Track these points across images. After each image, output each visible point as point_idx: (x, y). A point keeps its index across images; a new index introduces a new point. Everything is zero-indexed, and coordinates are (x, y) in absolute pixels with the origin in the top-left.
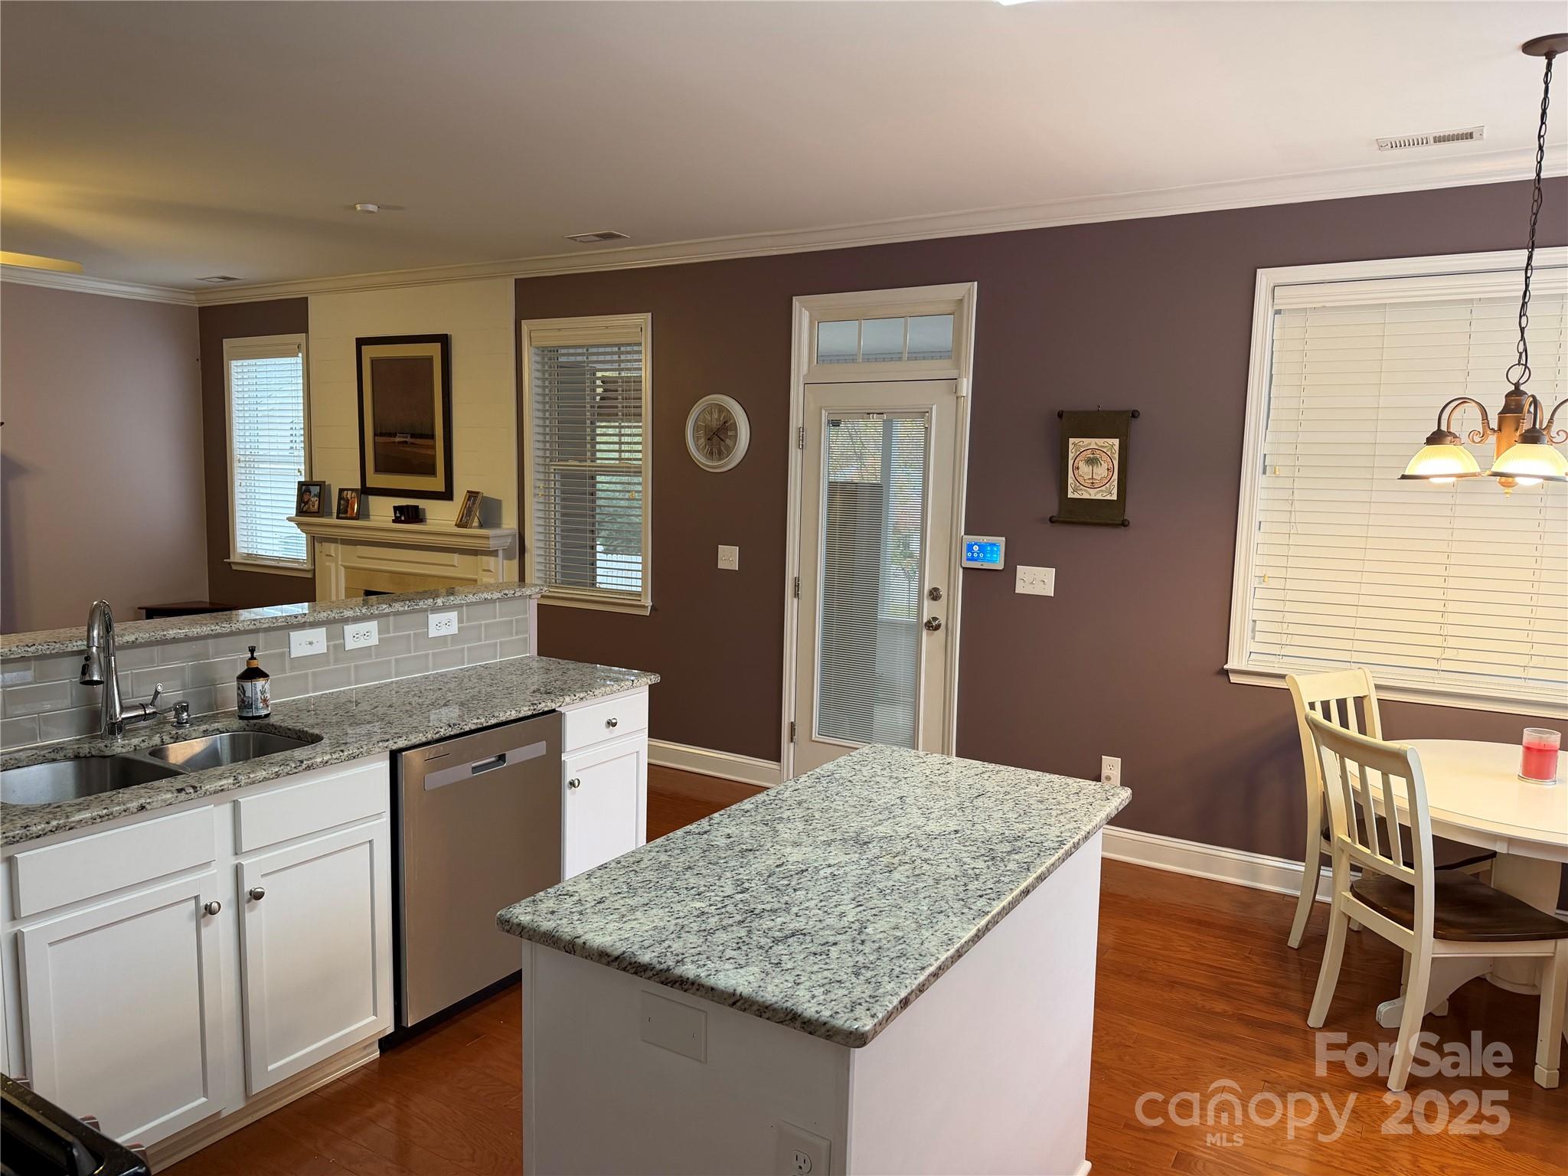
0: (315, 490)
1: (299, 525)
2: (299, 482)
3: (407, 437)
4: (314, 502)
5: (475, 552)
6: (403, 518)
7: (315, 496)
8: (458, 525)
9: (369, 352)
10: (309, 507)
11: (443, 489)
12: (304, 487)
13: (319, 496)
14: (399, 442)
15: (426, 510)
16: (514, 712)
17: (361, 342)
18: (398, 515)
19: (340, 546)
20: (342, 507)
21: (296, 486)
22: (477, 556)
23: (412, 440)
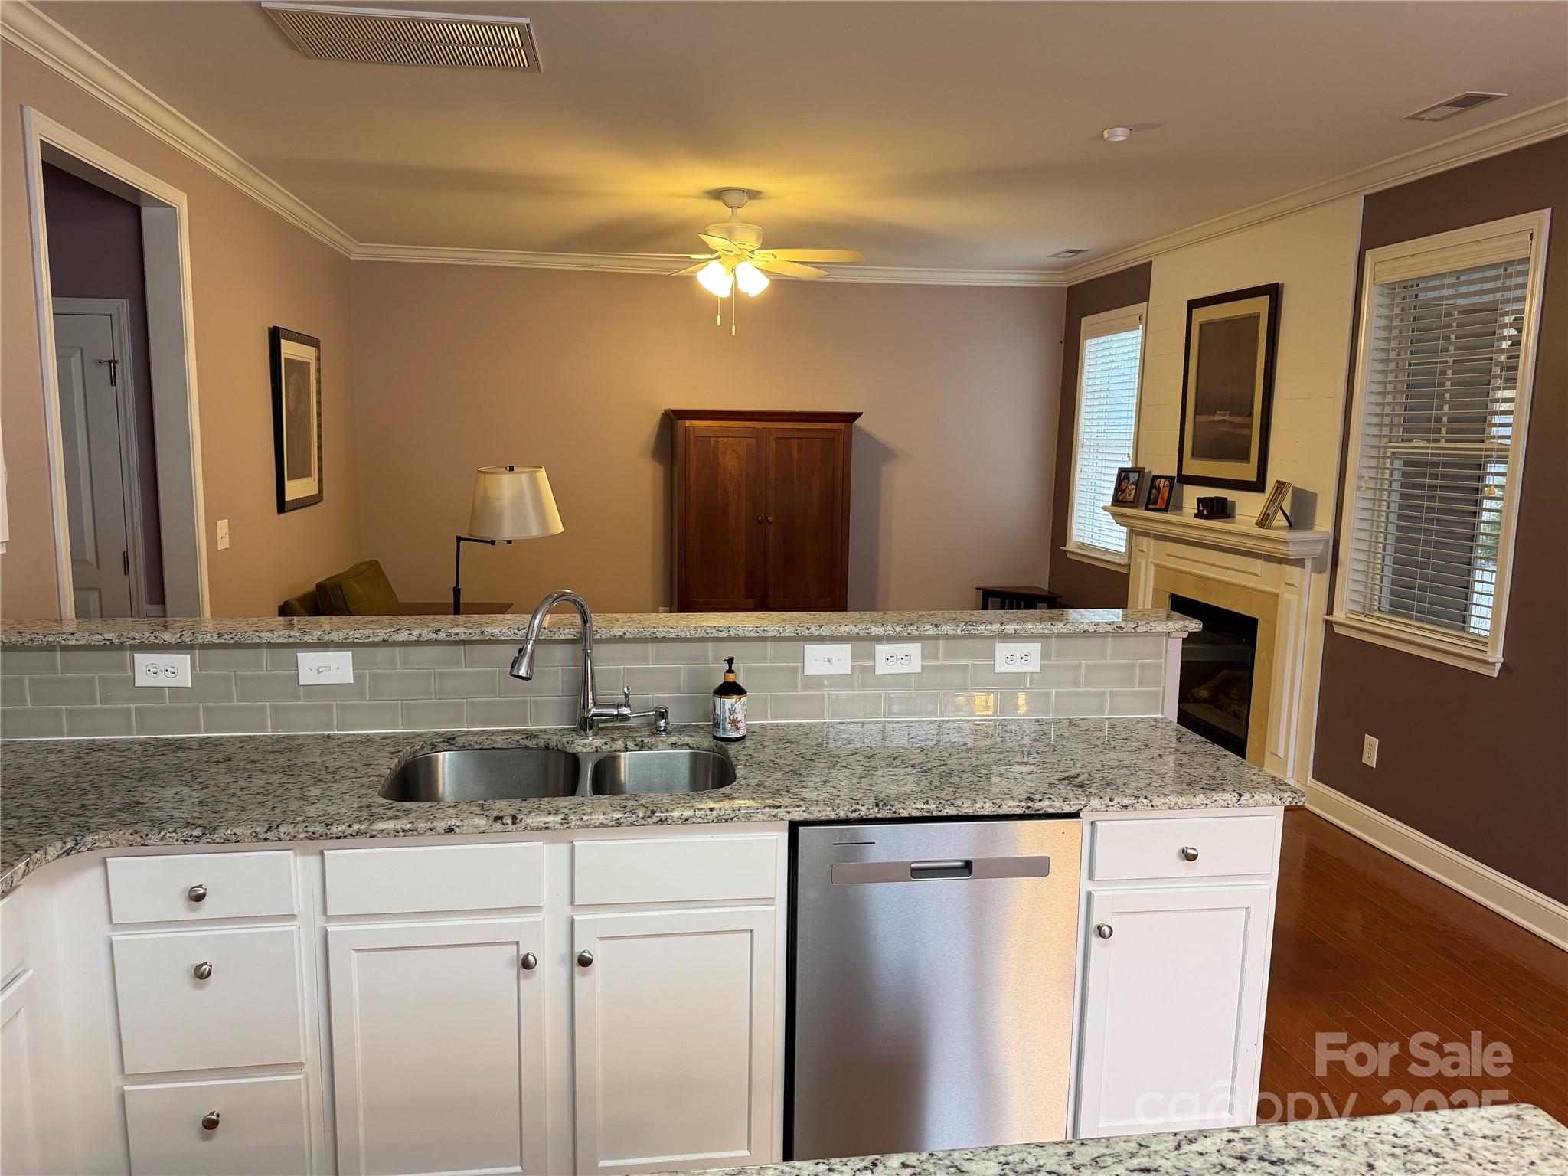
0: (1134, 477)
1: (1114, 515)
2: (1119, 468)
3: (1226, 415)
4: (1130, 491)
5: (1280, 560)
6: (1205, 513)
7: (1133, 483)
8: (1258, 525)
9: (1201, 315)
10: (1125, 497)
11: (1254, 479)
12: (1124, 474)
13: (1136, 484)
14: (1218, 422)
15: (1237, 504)
16: (989, 805)
17: (1193, 305)
18: (1201, 508)
19: (1153, 541)
20: (1152, 497)
21: (1116, 472)
22: (1281, 564)
23: (1230, 418)
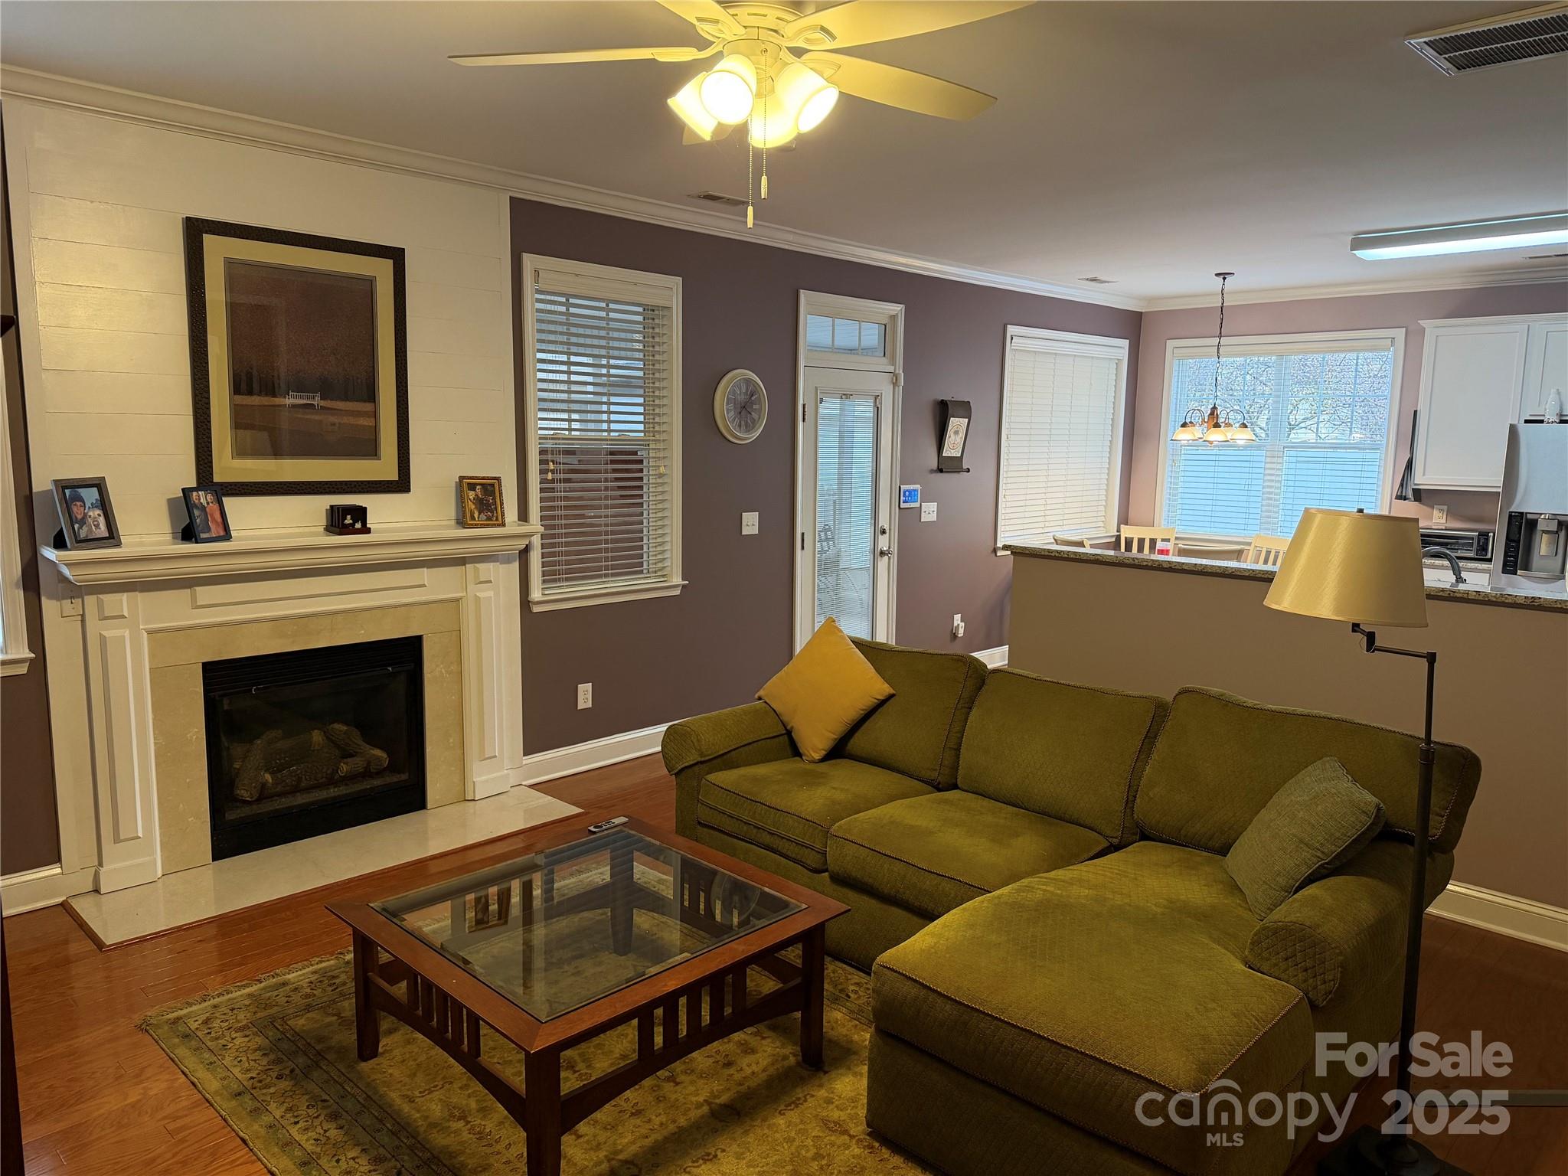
0: (90, 495)
3: (312, 397)
4: (94, 519)
5: (461, 561)
6: (358, 526)
7: (94, 506)
11: (394, 476)
13: (101, 507)
14: (294, 406)
18: (348, 522)
20: (197, 521)
22: (465, 565)
23: (323, 403)
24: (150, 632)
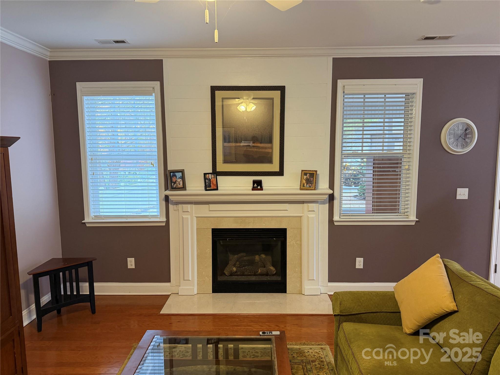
0: (179, 174)
3: (250, 143)
4: (179, 183)
5: (303, 202)
7: (179, 178)
8: (301, 189)
11: (277, 170)
12: (172, 174)
14: (243, 146)
20: (207, 184)
22: (304, 204)
23: (253, 145)
24: (197, 217)
